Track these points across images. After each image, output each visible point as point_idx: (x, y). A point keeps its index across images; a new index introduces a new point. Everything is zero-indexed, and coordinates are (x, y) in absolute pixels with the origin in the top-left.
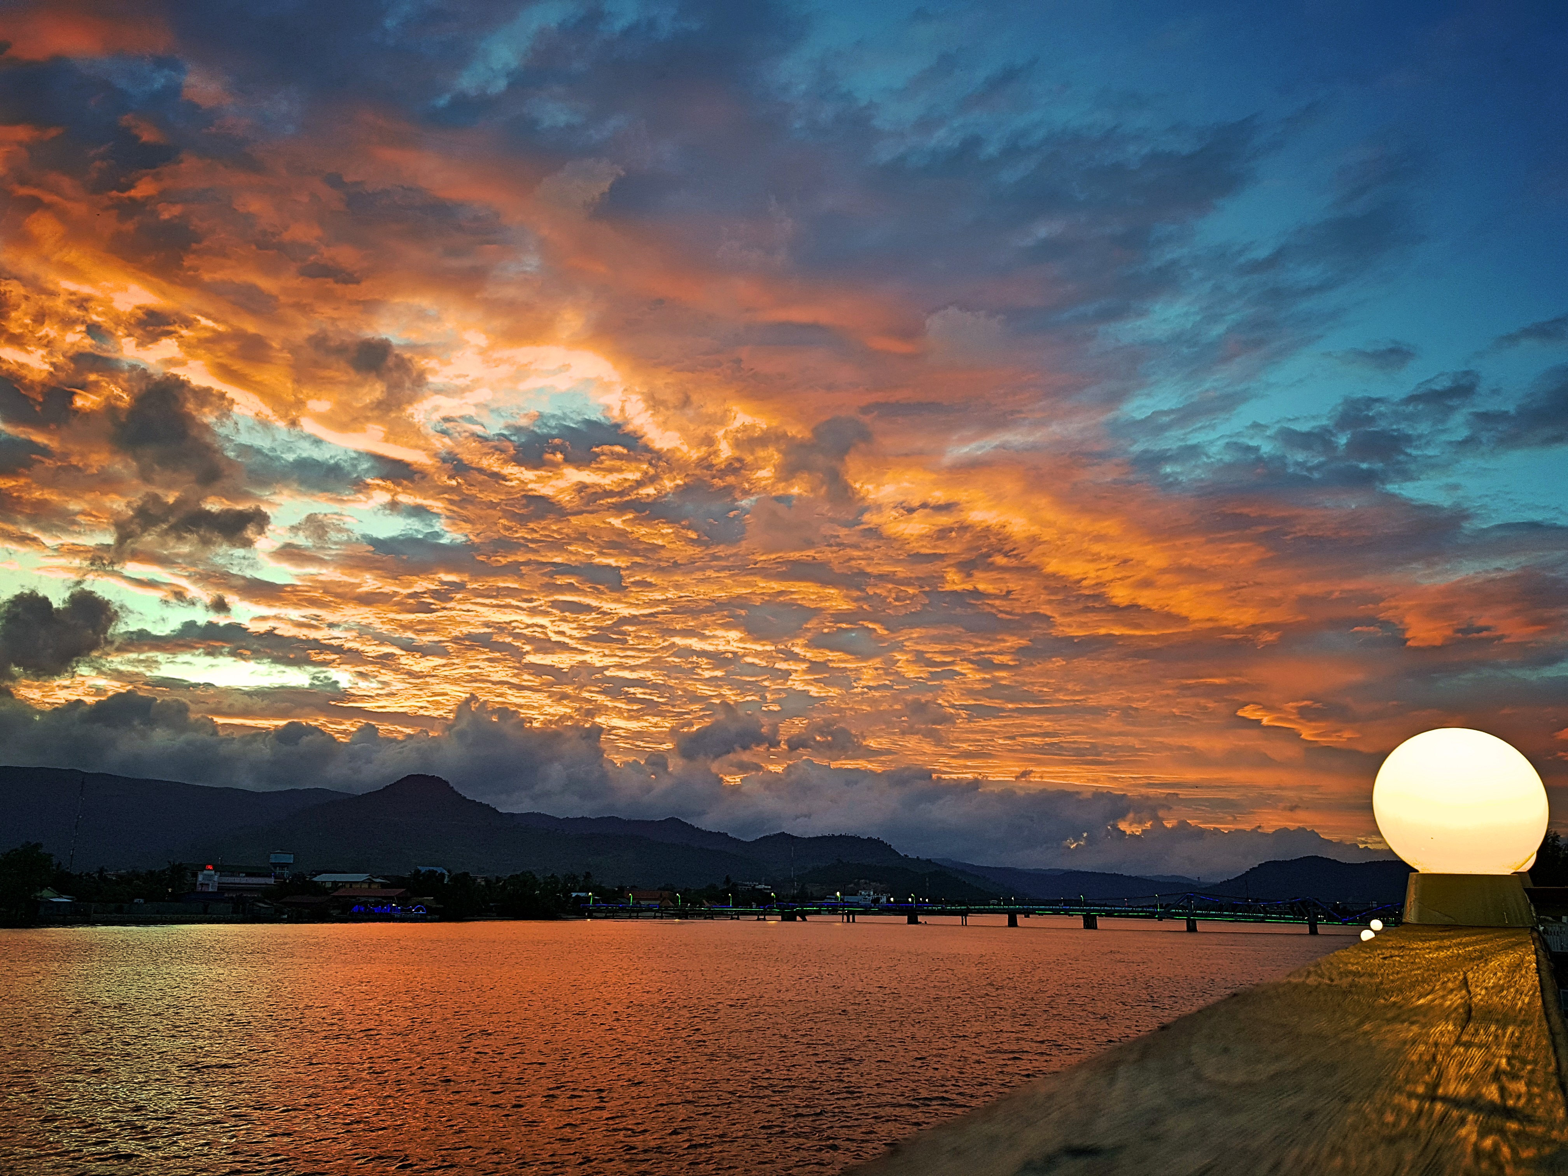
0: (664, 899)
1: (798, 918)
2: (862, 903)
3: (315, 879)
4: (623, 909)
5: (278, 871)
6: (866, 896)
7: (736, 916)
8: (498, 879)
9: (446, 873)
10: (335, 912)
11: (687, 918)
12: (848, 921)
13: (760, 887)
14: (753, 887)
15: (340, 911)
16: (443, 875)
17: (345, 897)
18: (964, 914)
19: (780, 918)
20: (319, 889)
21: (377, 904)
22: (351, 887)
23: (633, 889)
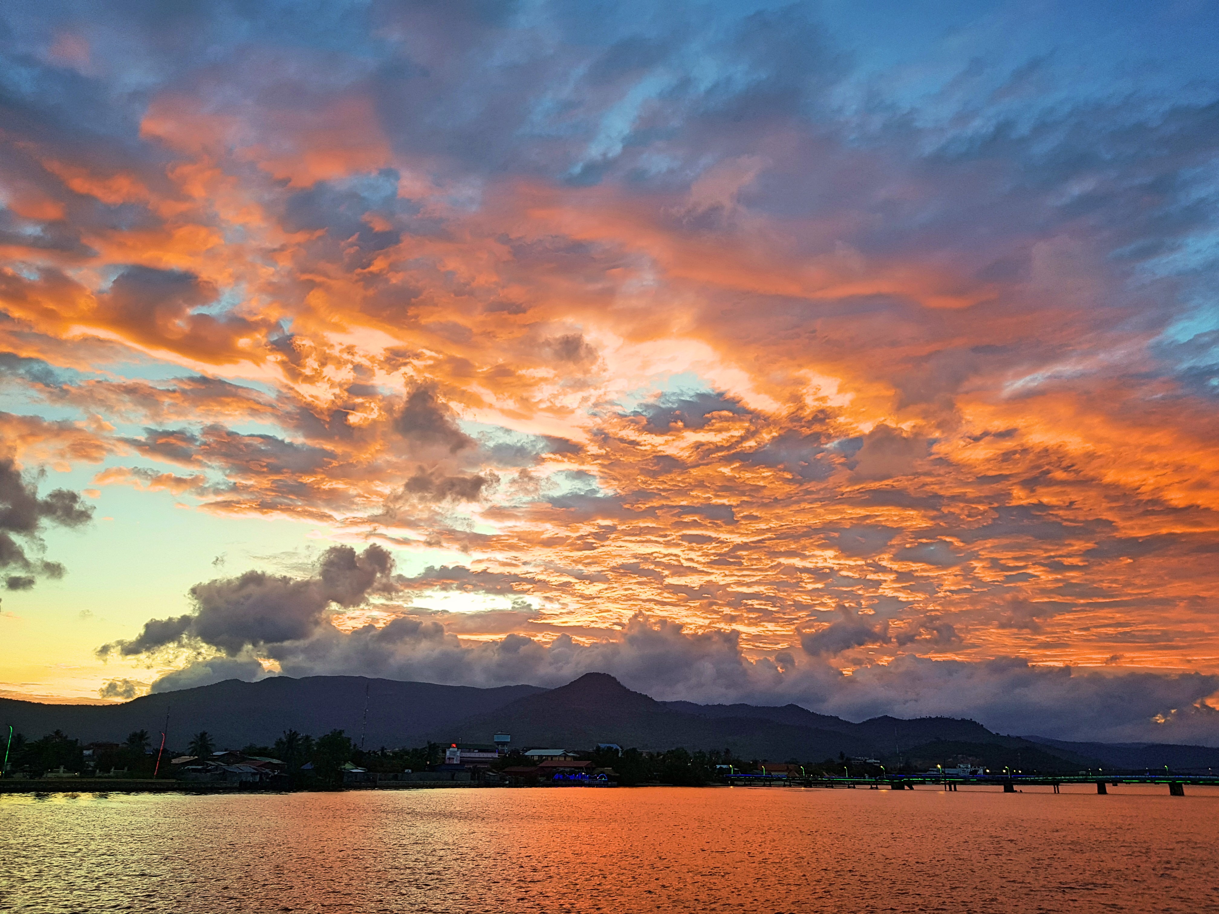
0: (791, 771)
1: (906, 787)
2: (962, 774)
3: (526, 754)
4: (759, 779)
5: (500, 747)
6: (965, 768)
7: (853, 785)
8: (659, 754)
9: (620, 749)
10: (542, 779)
11: (811, 787)
12: (951, 790)
13: (870, 761)
14: (865, 762)
15: (545, 778)
16: (617, 750)
17: (548, 767)
18: (1056, 783)
19: (890, 787)
20: (529, 761)
21: (571, 773)
22: (552, 759)
23: (764, 762)
